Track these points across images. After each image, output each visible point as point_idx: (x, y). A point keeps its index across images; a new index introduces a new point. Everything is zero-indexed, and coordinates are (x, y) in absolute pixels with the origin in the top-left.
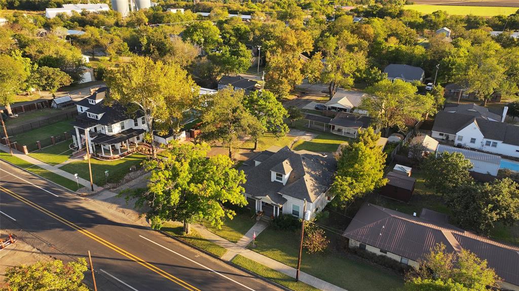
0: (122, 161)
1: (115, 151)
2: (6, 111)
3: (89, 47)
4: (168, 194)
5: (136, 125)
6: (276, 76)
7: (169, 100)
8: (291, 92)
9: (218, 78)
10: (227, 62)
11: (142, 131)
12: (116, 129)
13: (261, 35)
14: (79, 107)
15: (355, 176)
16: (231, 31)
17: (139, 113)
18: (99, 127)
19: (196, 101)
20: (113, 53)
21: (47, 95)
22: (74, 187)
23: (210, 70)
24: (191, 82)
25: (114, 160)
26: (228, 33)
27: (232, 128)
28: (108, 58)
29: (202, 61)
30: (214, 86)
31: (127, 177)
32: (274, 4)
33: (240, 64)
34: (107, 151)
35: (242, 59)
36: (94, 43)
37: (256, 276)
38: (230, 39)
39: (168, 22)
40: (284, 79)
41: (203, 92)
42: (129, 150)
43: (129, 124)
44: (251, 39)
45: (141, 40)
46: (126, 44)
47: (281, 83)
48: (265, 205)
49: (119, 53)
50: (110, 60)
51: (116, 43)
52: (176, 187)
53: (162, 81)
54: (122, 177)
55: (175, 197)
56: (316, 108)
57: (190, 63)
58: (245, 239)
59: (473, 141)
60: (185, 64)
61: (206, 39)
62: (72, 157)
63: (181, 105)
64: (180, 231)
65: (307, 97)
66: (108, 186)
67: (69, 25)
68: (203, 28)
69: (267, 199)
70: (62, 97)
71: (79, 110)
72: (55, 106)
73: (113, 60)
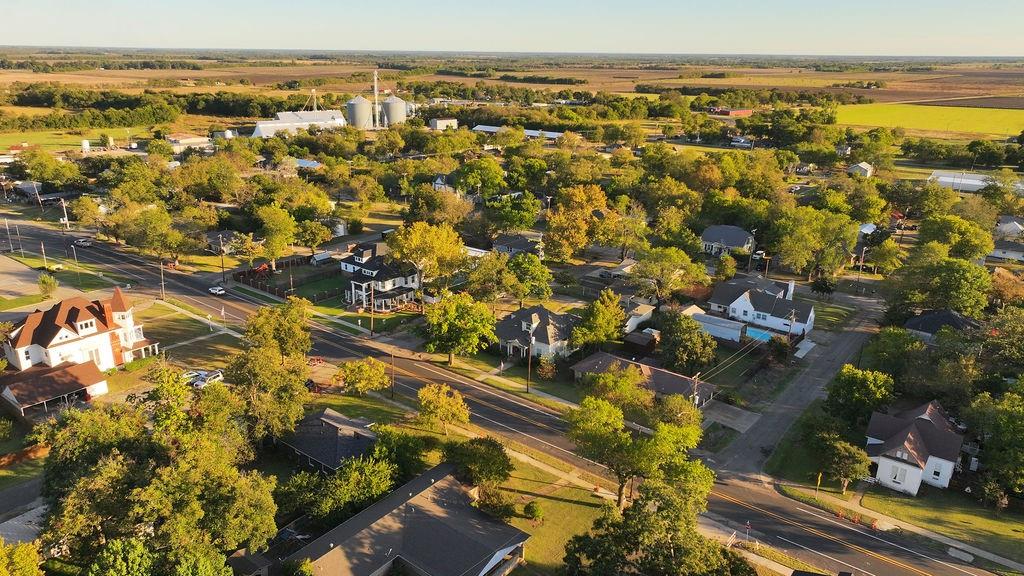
0: (393, 315)
1: (387, 307)
2: (270, 266)
3: (334, 190)
4: (440, 325)
5: (406, 283)
6: (556, 238)
7: (441, 261)
8: (574, 256)
9: (494, 236)
10: (505, 218)
11: (411, 289)
12: (389, 286)
13: (558, 177)
14: (343, 265)
15: (590, 328)
16: (520, 169)
17: (413, 271)
18: (373, 283)
19: (464, 262)
20: (364, 198)
21: (304, 251)
22: (357, 333)
23: (485, 226)
24: (461, 243)
25: (386, 315)
26: (516, 171)
27: (496, 288)
28: (357, 204)
29: (474, 218)
30: (488, 246)
31: (399, 328)
32: (606, 108)
33: (521, 221)
34: (380, 307)
35: (525, 213)
36: (342, 186)
37: (499, 389)
38: (518, 180)
39: (434, 151)
40: (564, 242)
41: (473, 252)
42: (399, 306)
43: (400, 282)
44: (545, 183)
45: (400, 182)
46: (381, 187)
47: (561, 246)
48: (514, 348)
49: (373, 198)
50: (361, 207)
51: (369, 186)
52: (446, 320)
53: (437, 244)
54: (395, 328)
55: (445, 327)
56: (601, 276)
57: (461, 219)
58: (496, 370)
59: (745, 313)
60: (456, 221)
61: (484, 182)
62: (346, 310)
63: (451, 265)
64: (445, 363)
65: (597, 263)
66: (384, 333)
67: (297, 151)
68: (481, 169)
69: (516, 342)
70: (321, 255)
71: (343, 268)
72: (315, 263)
73: (364, 208)
